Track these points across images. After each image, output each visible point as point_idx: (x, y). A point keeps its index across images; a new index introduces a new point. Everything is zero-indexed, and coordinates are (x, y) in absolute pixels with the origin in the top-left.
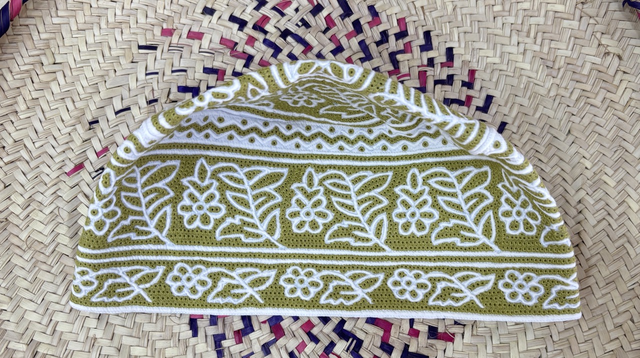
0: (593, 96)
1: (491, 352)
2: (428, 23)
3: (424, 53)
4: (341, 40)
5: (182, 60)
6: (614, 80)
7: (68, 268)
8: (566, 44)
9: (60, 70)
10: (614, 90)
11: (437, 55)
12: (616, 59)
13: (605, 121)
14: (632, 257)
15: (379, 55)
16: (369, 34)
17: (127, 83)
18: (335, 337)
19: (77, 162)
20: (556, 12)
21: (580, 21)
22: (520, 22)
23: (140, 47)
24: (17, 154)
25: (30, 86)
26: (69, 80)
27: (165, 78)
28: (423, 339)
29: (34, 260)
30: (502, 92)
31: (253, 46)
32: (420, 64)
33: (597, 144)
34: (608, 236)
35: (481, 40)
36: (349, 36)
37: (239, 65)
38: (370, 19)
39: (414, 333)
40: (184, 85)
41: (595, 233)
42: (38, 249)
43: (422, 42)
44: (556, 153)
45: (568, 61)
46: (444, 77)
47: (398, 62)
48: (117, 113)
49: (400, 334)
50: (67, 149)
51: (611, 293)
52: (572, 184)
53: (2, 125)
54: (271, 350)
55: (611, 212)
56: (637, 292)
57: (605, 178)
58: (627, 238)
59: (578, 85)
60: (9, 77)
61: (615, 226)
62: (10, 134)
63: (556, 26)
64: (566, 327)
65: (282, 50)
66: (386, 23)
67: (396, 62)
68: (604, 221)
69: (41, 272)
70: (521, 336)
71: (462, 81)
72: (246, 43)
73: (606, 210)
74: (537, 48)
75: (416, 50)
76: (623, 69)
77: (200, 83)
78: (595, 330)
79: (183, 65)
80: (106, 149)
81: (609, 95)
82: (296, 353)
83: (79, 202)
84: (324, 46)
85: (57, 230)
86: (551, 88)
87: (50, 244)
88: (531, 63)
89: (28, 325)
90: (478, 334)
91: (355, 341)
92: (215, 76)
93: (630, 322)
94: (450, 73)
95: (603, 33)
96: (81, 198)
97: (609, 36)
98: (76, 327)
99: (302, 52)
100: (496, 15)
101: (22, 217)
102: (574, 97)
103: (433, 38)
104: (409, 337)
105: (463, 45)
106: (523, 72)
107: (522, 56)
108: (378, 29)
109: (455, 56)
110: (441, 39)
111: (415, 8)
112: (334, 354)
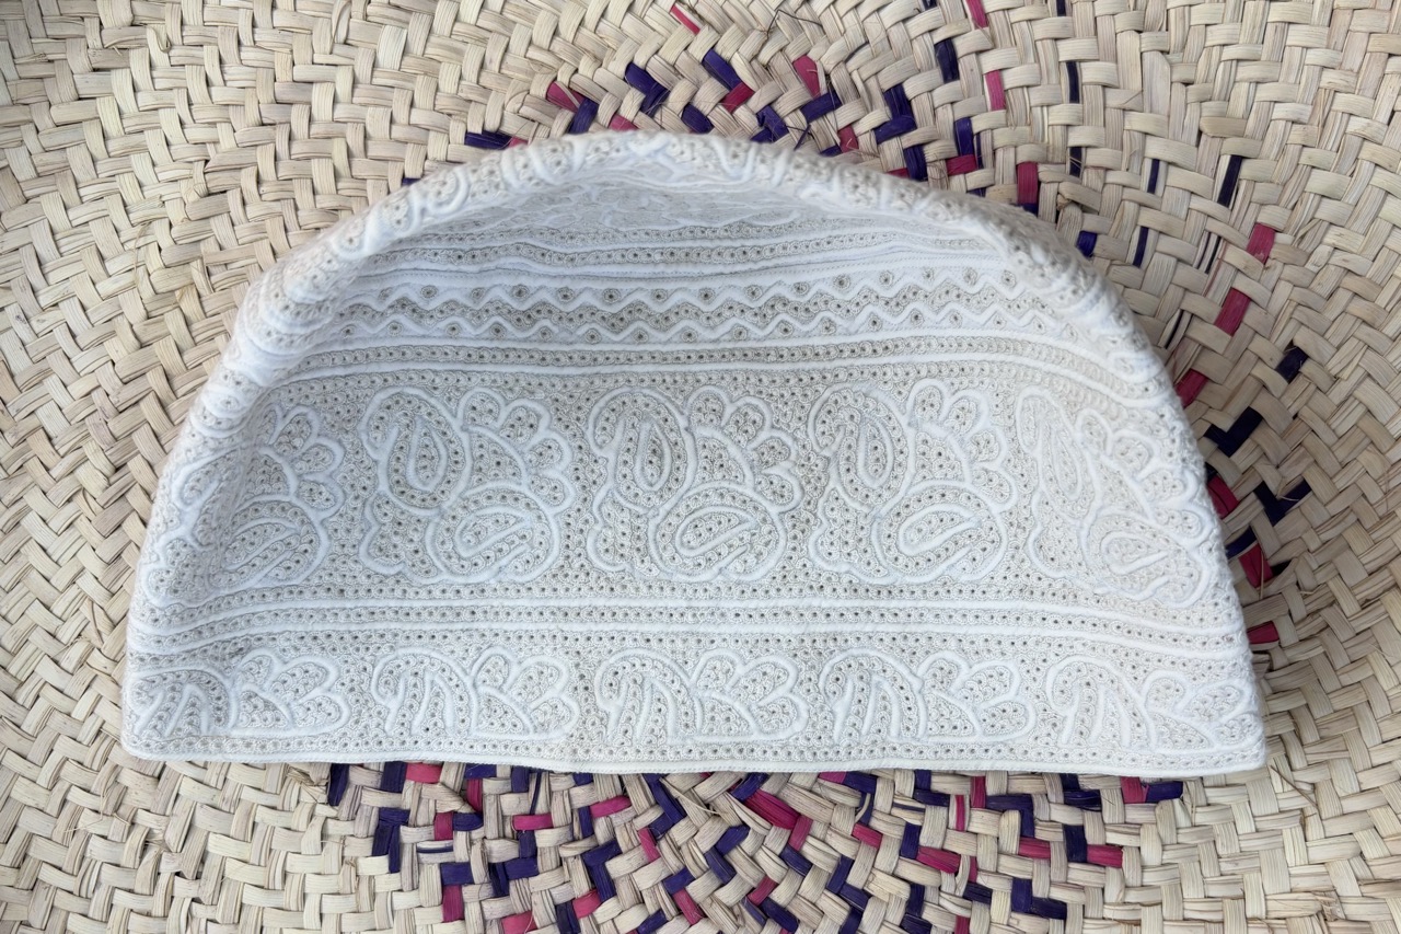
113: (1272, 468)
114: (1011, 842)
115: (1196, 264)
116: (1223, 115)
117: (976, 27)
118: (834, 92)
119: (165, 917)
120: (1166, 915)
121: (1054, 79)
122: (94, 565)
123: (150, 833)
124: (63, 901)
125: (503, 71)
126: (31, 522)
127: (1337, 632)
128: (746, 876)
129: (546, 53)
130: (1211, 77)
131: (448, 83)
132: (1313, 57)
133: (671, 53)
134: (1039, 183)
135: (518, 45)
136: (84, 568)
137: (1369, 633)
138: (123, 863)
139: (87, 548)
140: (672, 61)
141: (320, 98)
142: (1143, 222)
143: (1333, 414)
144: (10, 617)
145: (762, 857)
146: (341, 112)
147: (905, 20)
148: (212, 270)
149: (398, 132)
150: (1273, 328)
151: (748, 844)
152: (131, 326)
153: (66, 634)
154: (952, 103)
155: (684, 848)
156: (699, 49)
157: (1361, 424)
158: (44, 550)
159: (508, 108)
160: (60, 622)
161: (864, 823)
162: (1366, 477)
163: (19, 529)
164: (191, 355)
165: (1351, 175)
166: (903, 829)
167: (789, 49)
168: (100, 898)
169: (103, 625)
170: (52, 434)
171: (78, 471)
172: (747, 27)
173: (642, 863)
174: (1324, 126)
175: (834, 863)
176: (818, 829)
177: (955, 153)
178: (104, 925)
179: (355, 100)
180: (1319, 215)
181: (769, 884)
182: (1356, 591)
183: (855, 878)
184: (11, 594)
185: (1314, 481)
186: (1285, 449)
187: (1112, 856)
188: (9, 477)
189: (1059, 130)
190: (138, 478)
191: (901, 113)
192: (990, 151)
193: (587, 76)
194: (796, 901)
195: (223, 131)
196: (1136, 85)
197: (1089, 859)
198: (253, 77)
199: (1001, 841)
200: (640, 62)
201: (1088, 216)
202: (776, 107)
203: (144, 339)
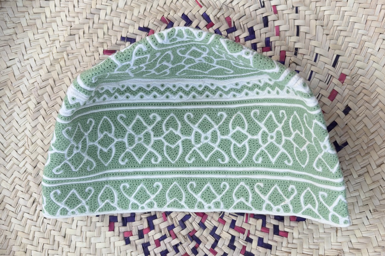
113: (339, 137)
114: (259, 227)
115: (325, 82)
116: (336, 44)
117: (274, 14)
118: (235, 27)
119: (37, 221)
120: (298, 252)
121: (293, 30)
122: (29, 127)
123: (35, 199)
124: (11, 214)
125: (150, 12)
126: (15, 114)
127: (351, 182)
128: (189, 228)
129: (162, 8)
130: (334, 34)
131: (136, 13)
132: (360, 32)
133: (194, 12)
134: (286, 56)
135: (155, 5)
136: (26, 128)
137: (359, 184)
138: (27, 206)
139: (28, 123)
140: (194, 14)
141: (102, 13)
142: (312, 69)
143: (356, 125)
144: (6, 138)
145: (194, 224)
146: (107, 18)
147: (256, 10)
148: (69, 54)
149: (121, 24)
150: (343, 101)
151: (190, 220)
152: (47, 67)
153: (20, 144)
154: (266, 33)
155: (174, 219)
156: (202, 12)
157: (363, 128)
158: (17, 122)
159: (150, 22)
160: (19, 141)
161: (221, 218)
162: (363, 143)
163: (11, 116)
164: (61, 76)
165: (367, 63)
166: (231, 221)
167: (225, 14)
168: (20, 214)
169: (30, 143)
170: (23, 92)
171: (28, 103)
172: (215, 7)
173: (162, 221)
174: (361, 50)
175: (212, 227)
176: (209, 218)
177: (265, 46)
178: (20, 221)
179: (111, 15)
180: (358, 73)
181: (195, 231)
182: (357, 172)
183: (217, 232)
184: (7, 132)
185: (349, 142)
186: (342, 133)
187: (286, 234)
188: (11, 102)
189: (293, 43)
190: (43, 106)
191: (252, 34)
192: (274, 46)
193: (172, 16)
194: (201, 236)
195: (76, 19)
196: (314, 34)
197: (279, 234)
198: (86, 6)
199: (257, 227)
200: (186, 13)
201: (297, 66)
202: (220, 29)
203: (50, 70)
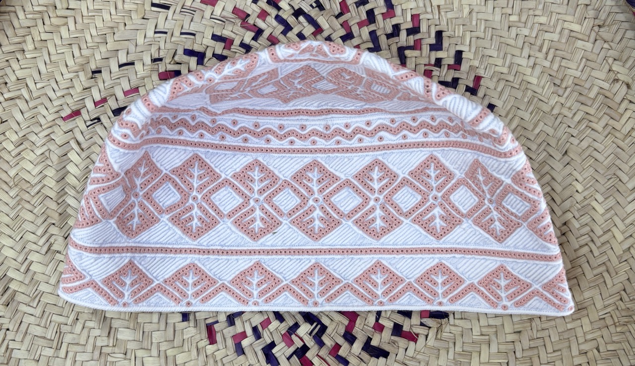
0: (596, 120)
1: (452, 358)
2: (442, 23)
3: (433, 53)
4: (352, 28)
5: (192, 23)
6: (619, 108)
7: (50, 211)
8: (577, 64)
9: (72, 16)
10: (617, 118)
11: (446, 56)
12: (625, 87)
13: (603, 147)
14: (608, 287)
15: (387, 48)
16: (381, 25)
17: (135, 38)
18: (300, 319)
19: (74, 108)
20: (571, 31)
21: (594, 43)
22: (534, 36)
23: (153, 5)
24: (18, 91)
25: (41, 28)
26: (79, 27)
27: (173, 39)
28: (387, 334)
29: (18, 198)
30: (505, 103)
31: (264, 21)
32: (427, 63)
33: (592, 169)
34: (588, 262)
35: (493, 47)
36: (361, 25)
37: (248, 37)
38: (384, 10)
39: (379, 328)
40: (191, 48)
41: (575, 257)
42: (24, 188)
43: (433, 41)
44: (549, 172)
45: (576, 81)
46: (449, 79)
47: (406, 57)
48: (120, 66)
49: (365, 326)
50: (67, 94)
51: (582, 319)
52: (560, 205)
53: (7, 61)
54: (236, 322)
55: (595, 239)
56: (607, 322)
57: (594, 204)
58: (607, 267)
59: (583, 108)
60: (21, 15)
61: (596, 253)
62: (14, 71)
63: (569, 45)
64: (532, 346)
65: (292, 28)
66: (399, 16)
67: (403, 57)
68: (587, 247)
69: (24, 210)
70: (484, 348)
71: (467, 86)
72: (258, 17)
73: (590, 236)
74: (547, 64)
75: (426, 49)
76: (629, 97)
77: (206, 50)
78: (559, 353)
79: (193, 28)
80: (104, 100)
81: (612, 122)
82: (260, 328)
83: (71, 148)
84: (335, 31)
85: (45, 172)
86: (554, 106)
87: (36, 184)
88: (538, 79)
89: (4, 260)
90: (442, 338)
91: (319, 326)
92: (223, 44)
93: (595, 351)
94: (455, 77)
95: (615, 59)
96: (73, 144)
97: (621, 64)
98: (49, 270)
99: (312, 34)
100: (511, 25)
101: (13, 154)
102: (577, 118)
103: (444, 38)
104: (373, 330)
105: (473, 50)
106: (529, 86)
107: (530, 70)
108: (391, 21)
109: (463, 60)
110: (453, 41)
111: (432, 6)
112: (297, 336)
